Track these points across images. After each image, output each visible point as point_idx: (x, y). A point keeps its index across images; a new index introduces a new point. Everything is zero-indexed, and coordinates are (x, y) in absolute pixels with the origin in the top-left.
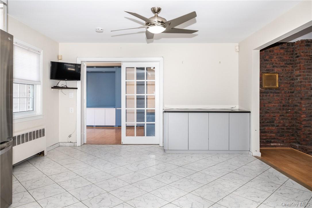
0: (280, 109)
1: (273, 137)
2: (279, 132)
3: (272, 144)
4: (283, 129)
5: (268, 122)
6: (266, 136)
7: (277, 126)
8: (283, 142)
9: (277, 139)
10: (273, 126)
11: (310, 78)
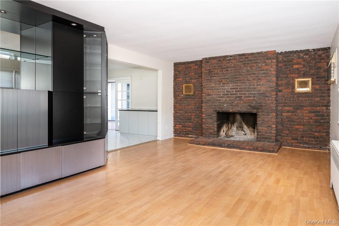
0: (195, 110)
1: (190, 131)
2: (194, 127)
3: (189, 136)
4: (197, 125)
5: (187, 120)
6: (185, 129)
7: (193, 123)
8: (197, 134)
9: (193, 132)
10: (190, 122)
11: (208, 86)
